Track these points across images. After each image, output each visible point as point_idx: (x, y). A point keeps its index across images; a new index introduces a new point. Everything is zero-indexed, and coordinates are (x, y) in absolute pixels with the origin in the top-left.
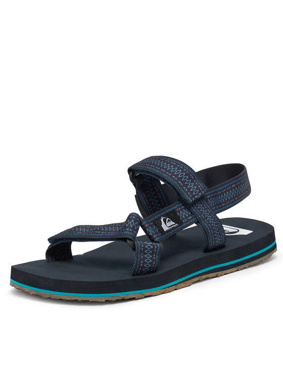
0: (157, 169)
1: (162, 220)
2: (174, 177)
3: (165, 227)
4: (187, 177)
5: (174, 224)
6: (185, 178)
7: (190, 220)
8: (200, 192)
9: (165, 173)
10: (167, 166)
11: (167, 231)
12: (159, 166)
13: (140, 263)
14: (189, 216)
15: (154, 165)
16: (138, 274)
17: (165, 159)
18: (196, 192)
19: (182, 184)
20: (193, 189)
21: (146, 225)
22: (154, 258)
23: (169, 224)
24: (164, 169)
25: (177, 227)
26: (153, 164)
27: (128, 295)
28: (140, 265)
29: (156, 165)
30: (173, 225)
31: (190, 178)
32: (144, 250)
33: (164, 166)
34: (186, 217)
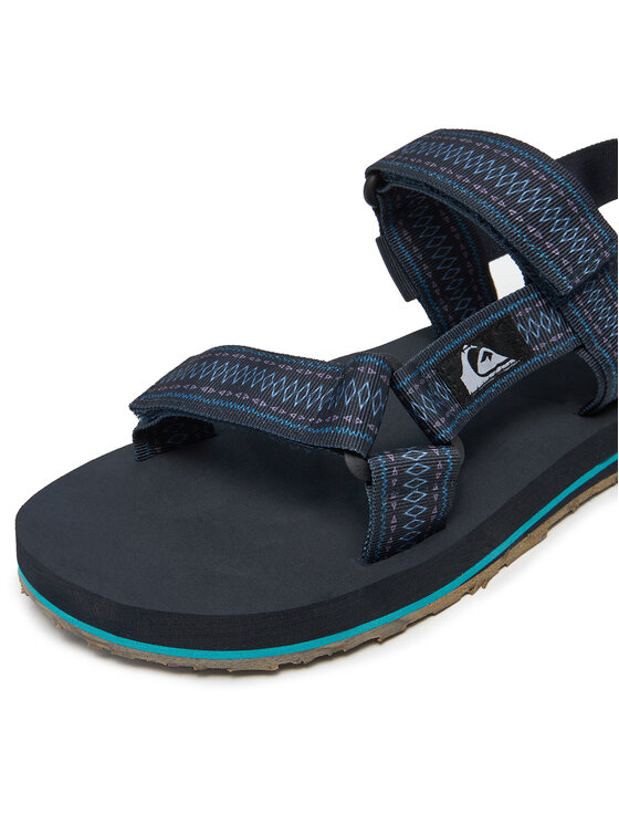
0: (460, 182)
1: (464, 357)
2: (512, 212)
3: (472, 381)
4: (559, 209)
5: (504, 363)
6: (551, 214)
7: (555, 344)
8: (597, 255)
9: (486, 198)
10: (497, 172)
11: (479, 392)
12: (469, 173)
13: (389, 525)
14: (555, 330)
15: (453, 168)
16: (384, 555)
17: (494, 146)
18: (586, 256)
19: (539, 235)
20: (579, 245)
21: (411, 391)
22: (436, 497)
23: (483, 367)
24: (484, 184)
25: (512, 369)
26: (449, 164)
27: (353, 638)
28: (388, 531)
29: (459, 169)
30: (499, 365)
31: (566, 212)
32: (400, 484)
33: (485, 174)
34: (545, 336)
